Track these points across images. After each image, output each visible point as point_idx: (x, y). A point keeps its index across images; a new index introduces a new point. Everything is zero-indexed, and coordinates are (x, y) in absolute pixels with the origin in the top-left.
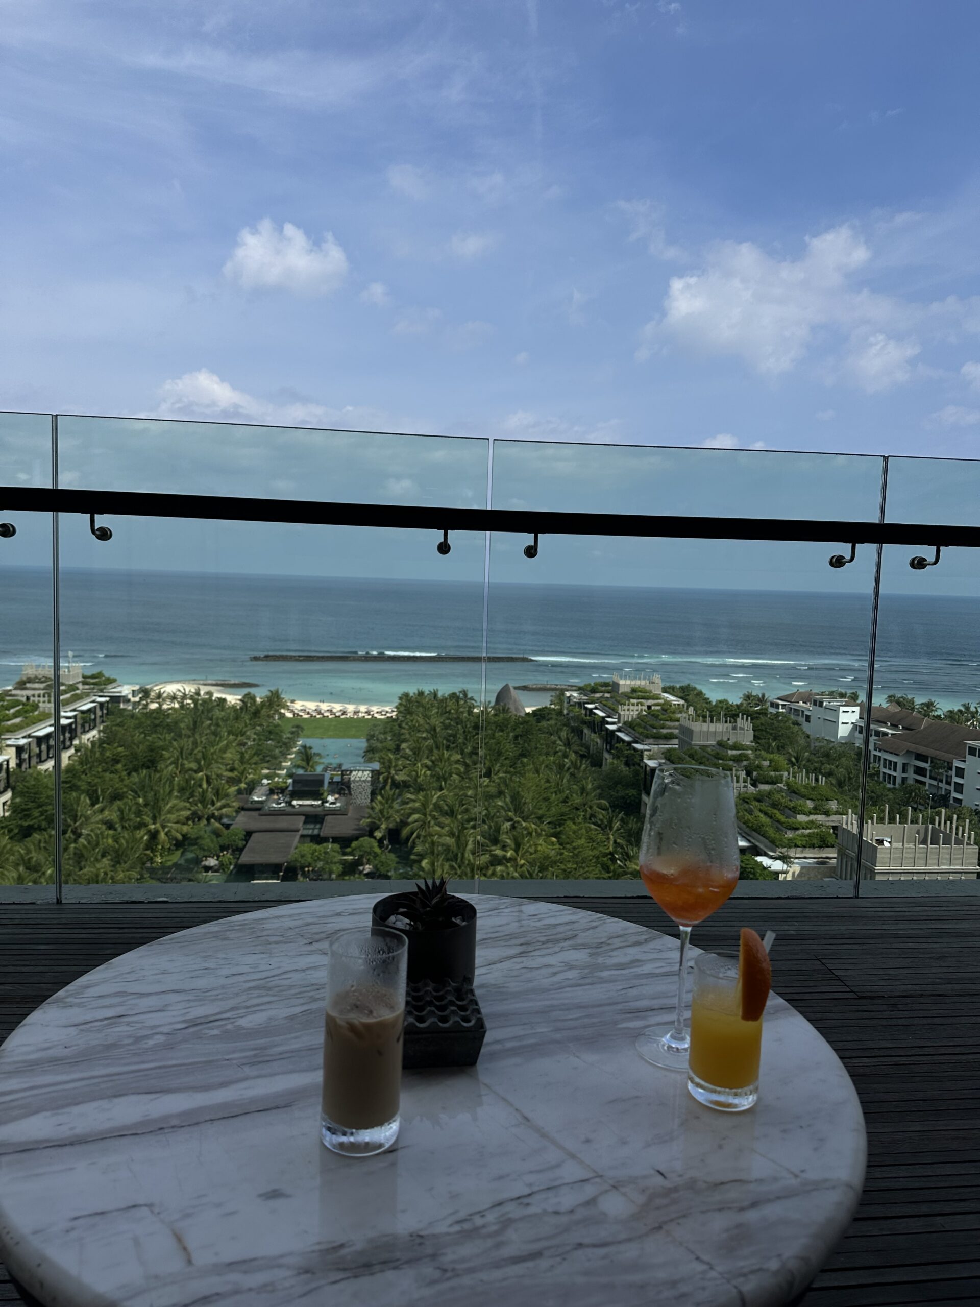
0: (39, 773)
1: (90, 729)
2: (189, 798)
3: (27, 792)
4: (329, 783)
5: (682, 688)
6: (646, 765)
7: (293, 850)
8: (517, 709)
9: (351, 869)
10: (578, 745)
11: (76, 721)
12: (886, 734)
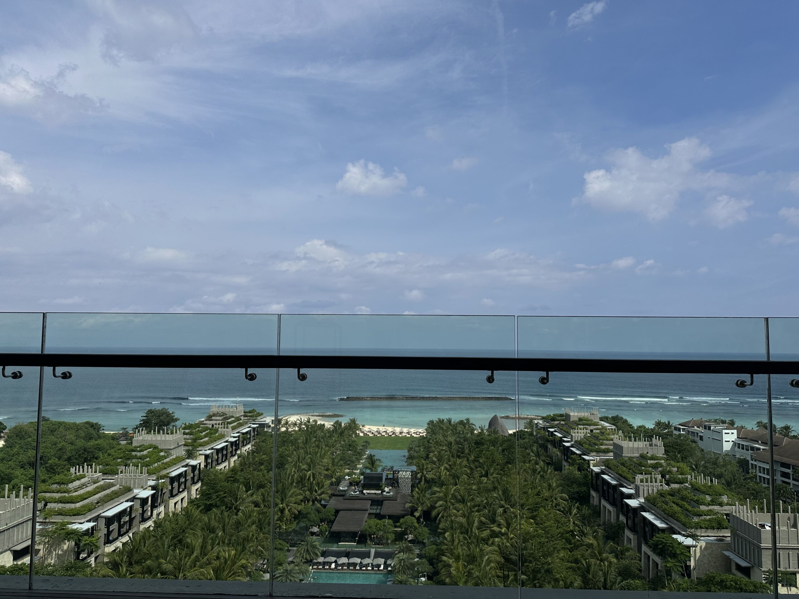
0: (217, 471)
1: (247, 444)
2: (302, 488)
3: (210, 483)
4: (386, 478)
5: (613, 417)
6: (592, 470)
7: (364, 524)
8: (503, 431)
9: (400, 537)
10: (545, 456)
11: (239, 439)
12: (759, 449)
